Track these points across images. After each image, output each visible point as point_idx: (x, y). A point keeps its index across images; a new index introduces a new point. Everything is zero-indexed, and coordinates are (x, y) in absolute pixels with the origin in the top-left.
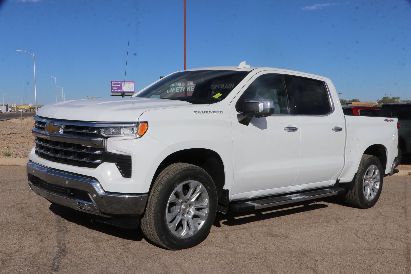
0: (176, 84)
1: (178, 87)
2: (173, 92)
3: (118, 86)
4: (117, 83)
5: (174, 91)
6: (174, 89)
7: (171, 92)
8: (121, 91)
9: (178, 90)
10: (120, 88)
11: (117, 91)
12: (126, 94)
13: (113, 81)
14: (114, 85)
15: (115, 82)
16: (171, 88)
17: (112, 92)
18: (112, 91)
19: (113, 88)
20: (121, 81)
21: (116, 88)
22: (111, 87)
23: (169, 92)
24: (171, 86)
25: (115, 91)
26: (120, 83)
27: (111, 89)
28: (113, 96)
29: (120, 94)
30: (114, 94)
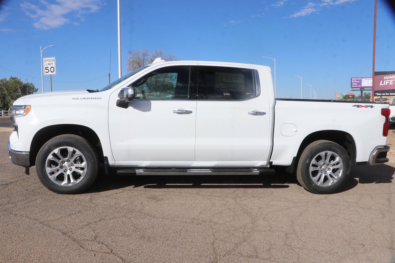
0: (391, 76)
1: (392, 79)
2: (386, 84)
3: (357, 82)
4: (357, 79)
5: (388, 83)
6: (388, 82)
7: (384, 84)
8: (360, 86)
9: (391, 83)
10: (360, 84)
11: (357, 86)
12: (365, 89)
13: (353, 78)
14: (354, 81)
15: (355, 79)
16: (385, 81)
17: (352, 88)
18: (352, 86)
19: (353, 84)
20: (360, 78)
21: (356, 84)
22: (352, 83)
23: (382, 85)
24: (384, 79)
25: (355, 86)
26: (360, 79)
27: (351, 85)
28: (353, 91)
29: (359, 89)
30: (353, 89)
